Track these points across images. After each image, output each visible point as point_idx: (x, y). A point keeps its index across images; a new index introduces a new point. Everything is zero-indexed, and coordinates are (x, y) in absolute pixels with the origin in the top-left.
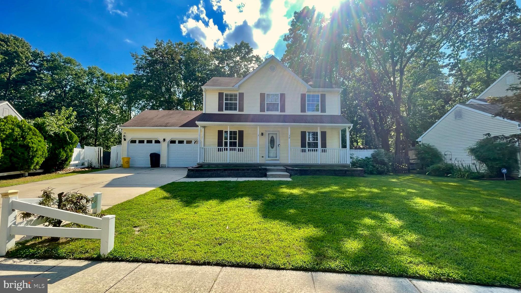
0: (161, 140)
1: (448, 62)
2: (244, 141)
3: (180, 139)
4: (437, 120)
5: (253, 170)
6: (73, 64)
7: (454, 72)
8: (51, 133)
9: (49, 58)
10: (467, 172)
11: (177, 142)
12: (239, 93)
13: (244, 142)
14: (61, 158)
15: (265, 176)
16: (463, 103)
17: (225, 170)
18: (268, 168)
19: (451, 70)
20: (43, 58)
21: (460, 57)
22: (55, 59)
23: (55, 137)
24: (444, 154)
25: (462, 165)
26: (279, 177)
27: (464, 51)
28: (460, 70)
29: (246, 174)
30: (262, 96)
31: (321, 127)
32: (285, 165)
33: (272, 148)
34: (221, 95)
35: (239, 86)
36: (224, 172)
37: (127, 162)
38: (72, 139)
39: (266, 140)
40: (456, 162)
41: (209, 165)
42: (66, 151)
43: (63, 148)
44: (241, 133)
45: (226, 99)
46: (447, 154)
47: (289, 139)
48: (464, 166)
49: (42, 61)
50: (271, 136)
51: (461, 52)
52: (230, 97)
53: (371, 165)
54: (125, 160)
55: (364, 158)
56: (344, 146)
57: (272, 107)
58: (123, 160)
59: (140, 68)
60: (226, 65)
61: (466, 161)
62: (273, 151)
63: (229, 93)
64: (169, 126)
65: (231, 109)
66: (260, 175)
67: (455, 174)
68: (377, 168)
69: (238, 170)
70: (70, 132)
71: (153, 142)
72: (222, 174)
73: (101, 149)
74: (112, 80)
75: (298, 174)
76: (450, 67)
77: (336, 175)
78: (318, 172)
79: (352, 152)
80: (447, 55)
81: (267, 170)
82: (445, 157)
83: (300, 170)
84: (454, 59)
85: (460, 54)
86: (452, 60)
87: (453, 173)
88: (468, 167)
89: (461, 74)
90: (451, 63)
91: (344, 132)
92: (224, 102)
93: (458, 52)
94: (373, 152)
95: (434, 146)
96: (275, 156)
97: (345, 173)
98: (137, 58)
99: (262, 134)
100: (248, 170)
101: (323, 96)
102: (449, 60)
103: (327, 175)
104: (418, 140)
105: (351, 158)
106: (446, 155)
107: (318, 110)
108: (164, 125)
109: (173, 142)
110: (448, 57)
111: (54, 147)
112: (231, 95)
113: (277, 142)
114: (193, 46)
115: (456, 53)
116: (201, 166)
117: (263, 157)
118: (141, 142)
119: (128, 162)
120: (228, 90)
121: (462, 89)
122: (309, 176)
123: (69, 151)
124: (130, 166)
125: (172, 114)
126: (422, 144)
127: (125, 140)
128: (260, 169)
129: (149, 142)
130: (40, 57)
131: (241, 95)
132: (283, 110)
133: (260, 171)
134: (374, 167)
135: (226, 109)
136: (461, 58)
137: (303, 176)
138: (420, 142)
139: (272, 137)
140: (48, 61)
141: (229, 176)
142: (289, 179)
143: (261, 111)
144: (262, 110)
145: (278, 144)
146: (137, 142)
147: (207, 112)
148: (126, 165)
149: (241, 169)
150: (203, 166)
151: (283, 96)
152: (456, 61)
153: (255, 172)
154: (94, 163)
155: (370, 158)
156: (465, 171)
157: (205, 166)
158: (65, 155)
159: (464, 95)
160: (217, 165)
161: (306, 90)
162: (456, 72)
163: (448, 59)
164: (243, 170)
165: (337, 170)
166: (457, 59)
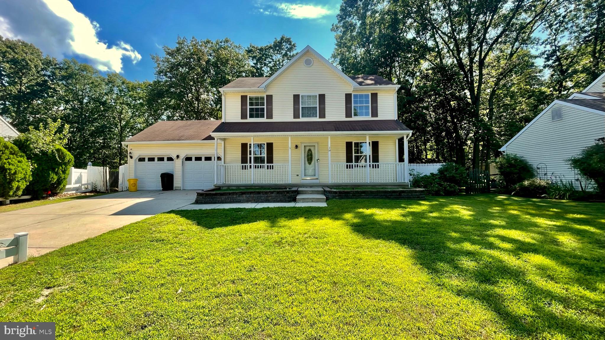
0: (174, 157)
1: (543, 50)
2: (274, 156)
3: (199, 155)
4: (527, 124)
5: (278, 192)
6: (89, 71)
7: (550, 62)
8: (37, 151)
9: (62, 65)
10: (568, 190)
11: (193, 159)
12: (267, 96)
13: (274, 158)
14: (51, 181)
15: (294, 200)
16: (565, 98)
17: (243, 193)
18: (300, 189)
19: (548, 59)
20: (55, 65)
21: (558, 42)
22: (69, 66)
23: (43, 156)
24: (536, 167)
25: (561, 181)
26: (312, 202)
27: (564, 35)
28: (558, 59)
29: (270, 198)
30: (296, 98)
31: (371, 136)
32: (323, 186)
33: (310, 163)
34: (244, 98)
35: (267, 87)
36: (241, 196)
37: (133, 185)
38: (64, 158)
39: (301, 154)
40: (553, 178)
41: (229, 187)
42: (57, 174)
43: (53, 170)
44: (270, 146)
45: (251, 104)
46: (540, 167)
47: (330, 152)
48: (564, 183)
49: (54, 69)
50: (307, 148)
51: (561, 36)
52: (256, 101)
53: (438, 184)
54: (132, 182)
55: (428, 174)
56: (401, 160)
57: (309, 111)
58: (129, 182)
59: (162, 72)
60: (264, 66)
61: (566, 176)
62: (310, 168)
63: (254, 95)
64: (183, 140)
65: (257, 116)
66: (287, 199)
67: (551, 194)
68: (445, 188)
69: (259, 193)
70: (60, 149)
71: (166, 159)
72: (239, 198)
73: (106, 169)
74: (134, 88)
75: (338, 197)
76: (546, 56)
77: (388, 197)
78: (363, 195)
79: (412, 168)
80: (542, 41)
81: (298, 193)
82: (538, 171)
83: (340, 192)
84: (551, 46)
85: (559, 39)
86: (548, 47)
87: (548, 192)
88: (569, 184)
89: (560, 65)
90: (546, 51)
91: (401, 141)
92: (248, 107)
93: (556, 36)
94: (441, 167)
95: (522, 157)
96: (313, 174)
97: (400, 195)
98: (158, 60)
99: (297, 147)
100: (272, 193)
101: (374, 96)
102: (545, 47)
103: (375, 198)
104: (501, 150)
105: (411, 175)
106: (538, 168)
107: (367, 114)
108: (177, 138)
109: (189, 159)
110: (543, 43)
111: (41, 168)
112: (257, 98)
113: (316, 156)
114: (223, 43)
115: (554, 37)
116: (218, 188)
117: (298, 175)
118: (151, 159)
119: (135, 185)
120: (252, 92)
121: (562, 83)
122: (351, 200)
123: (61, 172)
124: (138, 189)
125: (190, 125)
126: (507, 155)
127: (131, 157)
128: (288, 192)
129: (161, 159)
130: (52, 65)
131: (270, 98)
132: (322, 115)
133: (288, 195)
134: (441, 185)
135: (251, 116)
136: (560, 44)
137: (343, 200)
138: (504, 152)
139: (310, 150)
140: (61, 69)
141: (247, 201)
142: (324, 205)
143: (294, 118)
144: (296, 116)
145: (317, 158)
146: (147, 160)
147: (228, 121)
148: (133, 188)
149: (262, 192)
150: (221, 188)
151: (322, 97)
152: (554, 47)
153: (281, 195)
154: (99, 186)
155: (436, 175)
156: (565, 190)
157: (224, 188)
158: (56, 178)
159: (564, 91)
160: (238, 187)
161: (353, 89)
162: (553, 63)
163: (544, 45)
164: (266, 193)
165: (388, 191)
166: (555, 46)
